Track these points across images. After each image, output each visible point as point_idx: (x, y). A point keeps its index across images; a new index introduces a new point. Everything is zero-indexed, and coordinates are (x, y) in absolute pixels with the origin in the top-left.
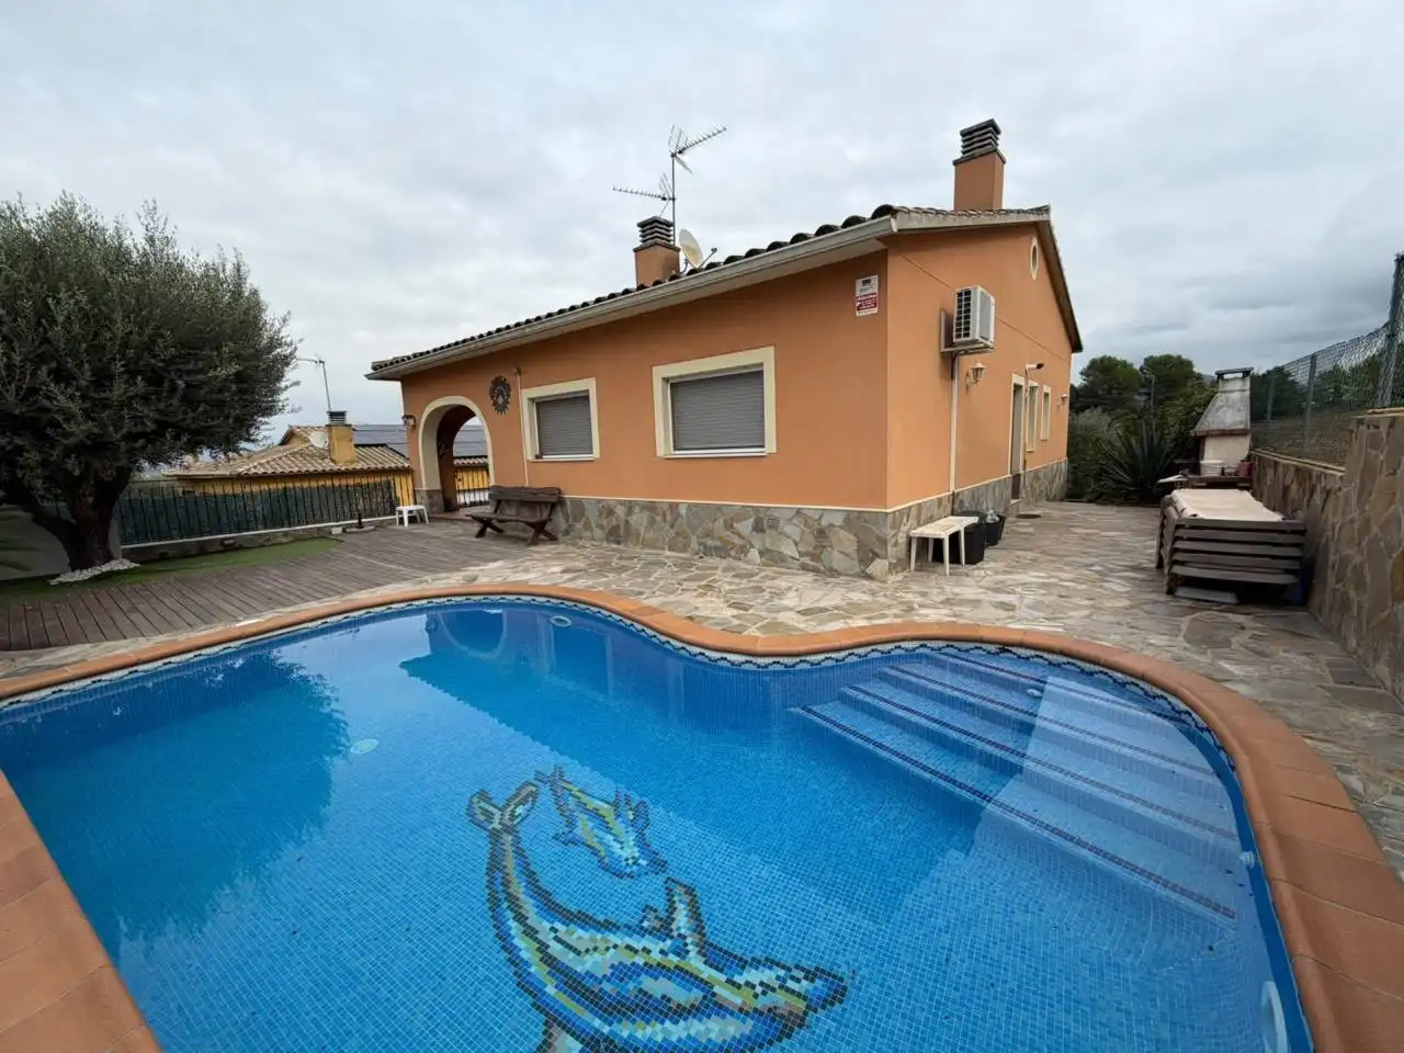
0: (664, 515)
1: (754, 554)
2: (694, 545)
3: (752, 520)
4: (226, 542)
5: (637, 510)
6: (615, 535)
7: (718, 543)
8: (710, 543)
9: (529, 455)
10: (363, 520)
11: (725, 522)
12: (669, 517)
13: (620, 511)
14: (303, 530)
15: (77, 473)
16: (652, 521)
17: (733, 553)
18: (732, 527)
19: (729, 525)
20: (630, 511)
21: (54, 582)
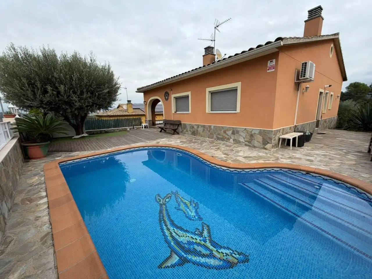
0: (207, 129)
1: (231, 140)
2: (215, 137)
3: (231, 131)
4: (106, 131)
5: (200, 127)
6: (194, 133)
7: (221, 137)
8: (219, 136)
9: (173, 112)
10: (134, 127)
11: (224, 131)
12: (208, 129)
13: (196, 127)
14: (122, 129)
15: (77, 114)
16: (204, 130)
17: (225, 140)
18: (226, 132)
19: (225, 132)
20: (198, 127)
21: (73, 138)
